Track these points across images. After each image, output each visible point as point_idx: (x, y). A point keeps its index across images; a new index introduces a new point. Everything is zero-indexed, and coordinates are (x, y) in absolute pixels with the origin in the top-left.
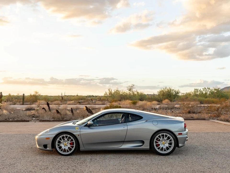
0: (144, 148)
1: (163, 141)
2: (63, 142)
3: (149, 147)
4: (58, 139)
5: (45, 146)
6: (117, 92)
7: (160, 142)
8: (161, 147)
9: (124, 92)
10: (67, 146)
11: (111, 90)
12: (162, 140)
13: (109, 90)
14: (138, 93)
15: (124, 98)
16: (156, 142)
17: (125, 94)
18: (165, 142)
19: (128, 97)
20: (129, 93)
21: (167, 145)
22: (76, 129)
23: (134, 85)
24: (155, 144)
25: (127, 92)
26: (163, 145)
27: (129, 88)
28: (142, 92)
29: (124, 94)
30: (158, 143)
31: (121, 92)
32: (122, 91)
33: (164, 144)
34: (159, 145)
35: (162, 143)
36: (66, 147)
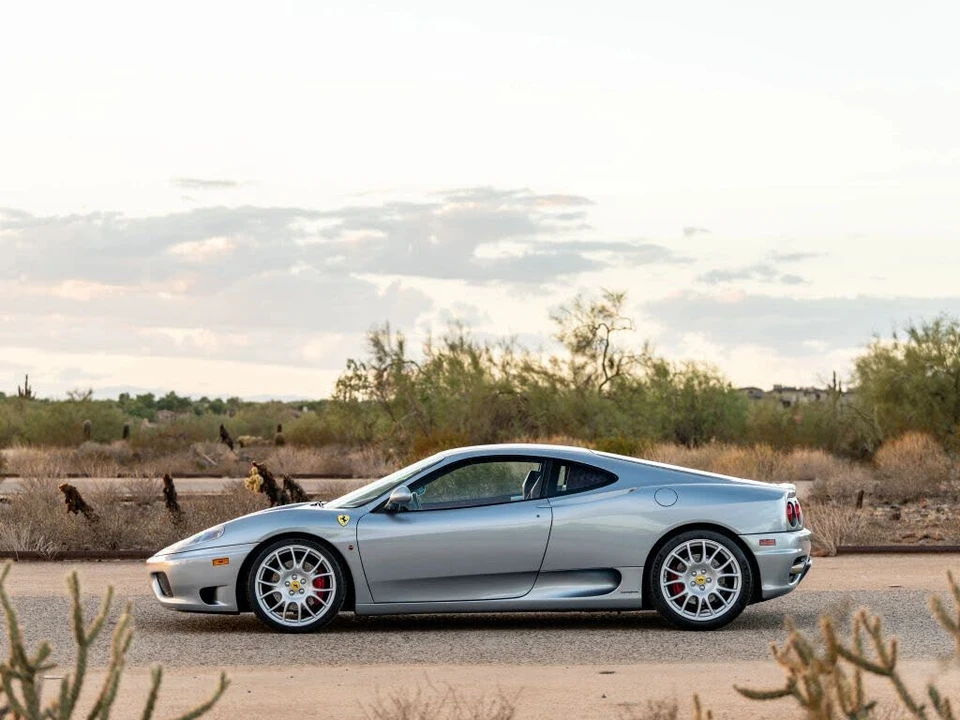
0: (619, 600)
1: (699, 573)
2: (286, 575)
3: (639, 596)
4: (263, 565)
5: (209, 594)
6: (455, 363)
7: (687, 576)
8: (690, 595)
9: (528, 368)
10: (301, 591)
11: (401, 345)
12: (694, 569)
13: (377, 343)
14: (661, 370)
15: (523, 415)
16: (670, 577)
17: (535, 385)
18: (706, 576)
19: (563, 408)
20: (577, 370)
21: (714, 587)
22: (341, 521)
23: (618, 298)
24: (663, 583)
25: (554, 362)
26: (697, 588)
27: (576, 324)
28: (701, 369)
29: (524, 381)
30: (676, 577)
31: (497, 359)
32: (508, 350)
33: (701, 583)
34: (682, 586)
35: (693, 578)
36: (299, 596)
